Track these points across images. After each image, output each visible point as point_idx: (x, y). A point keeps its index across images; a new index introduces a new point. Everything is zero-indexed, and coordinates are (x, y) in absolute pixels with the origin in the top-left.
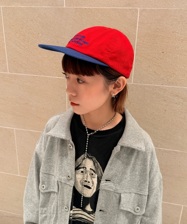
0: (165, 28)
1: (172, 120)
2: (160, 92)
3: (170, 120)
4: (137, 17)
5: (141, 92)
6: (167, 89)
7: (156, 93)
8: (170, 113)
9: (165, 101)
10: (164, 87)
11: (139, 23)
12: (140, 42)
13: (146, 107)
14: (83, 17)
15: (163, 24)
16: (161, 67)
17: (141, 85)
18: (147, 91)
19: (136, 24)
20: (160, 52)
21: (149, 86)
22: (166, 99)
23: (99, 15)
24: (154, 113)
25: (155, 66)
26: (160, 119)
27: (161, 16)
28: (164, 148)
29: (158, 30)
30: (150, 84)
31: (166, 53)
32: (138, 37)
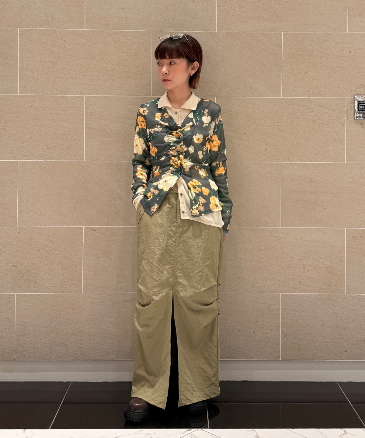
0: (305, 47)
1: (321, 130)
2: (307, 104)
3: (320, 131)
4: (282, 39)
5: (290, 105)
6: (313, 100)
7: (304, 105)
8: (318, 124)
9: (313, 112)
10: (310, 98)
11: (283, 44)
12: (286, 60)
13: (296, 119)
14: (234, 40)
15: (303, 44)
16: (306, 81)
17: (290, 98)
18: (296, 104)
19: (281, 45)
20: (304, 67)
21: (297, 99)
22: (314, 110)
23: (249, 38)
24: (304, 126)
25: (300, 80)
26: (310, 131)
27: (301, 38)
28: (318, 162)
29: (299, 50)
30: (298, 97)
31: (308, 68)
32: (284, 56)
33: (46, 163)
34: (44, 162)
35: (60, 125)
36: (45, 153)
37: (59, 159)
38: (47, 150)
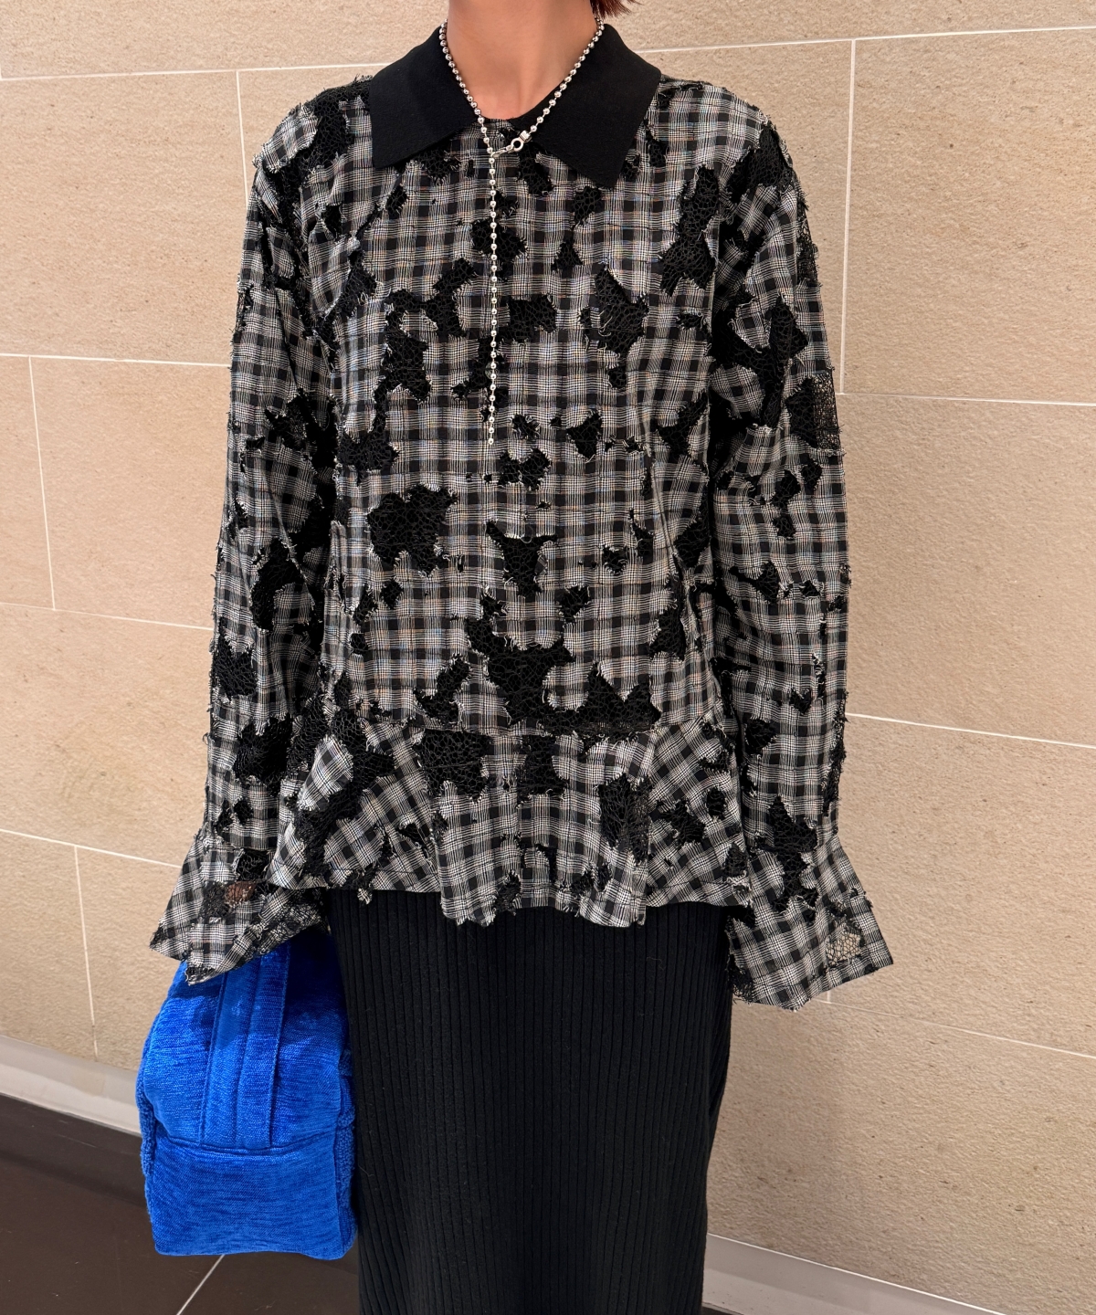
33: (123, 368)
34: (116, 365)
35: (157, 207)
36: (117, 329)
37: (167, 357)
38: (122, 314)
